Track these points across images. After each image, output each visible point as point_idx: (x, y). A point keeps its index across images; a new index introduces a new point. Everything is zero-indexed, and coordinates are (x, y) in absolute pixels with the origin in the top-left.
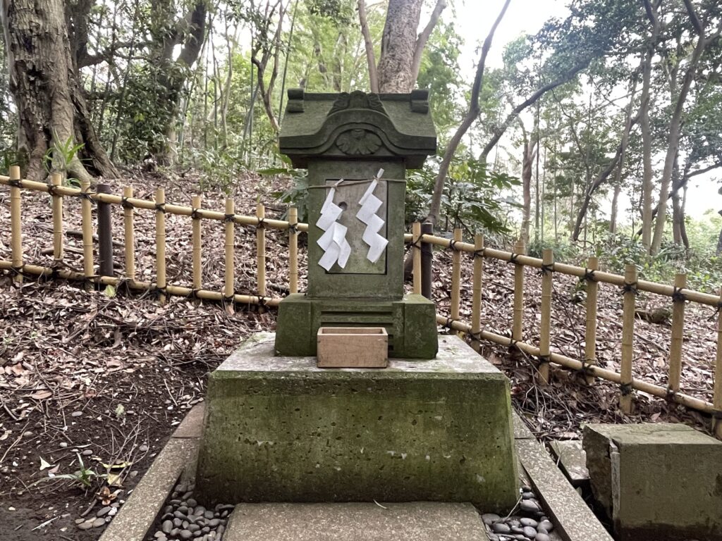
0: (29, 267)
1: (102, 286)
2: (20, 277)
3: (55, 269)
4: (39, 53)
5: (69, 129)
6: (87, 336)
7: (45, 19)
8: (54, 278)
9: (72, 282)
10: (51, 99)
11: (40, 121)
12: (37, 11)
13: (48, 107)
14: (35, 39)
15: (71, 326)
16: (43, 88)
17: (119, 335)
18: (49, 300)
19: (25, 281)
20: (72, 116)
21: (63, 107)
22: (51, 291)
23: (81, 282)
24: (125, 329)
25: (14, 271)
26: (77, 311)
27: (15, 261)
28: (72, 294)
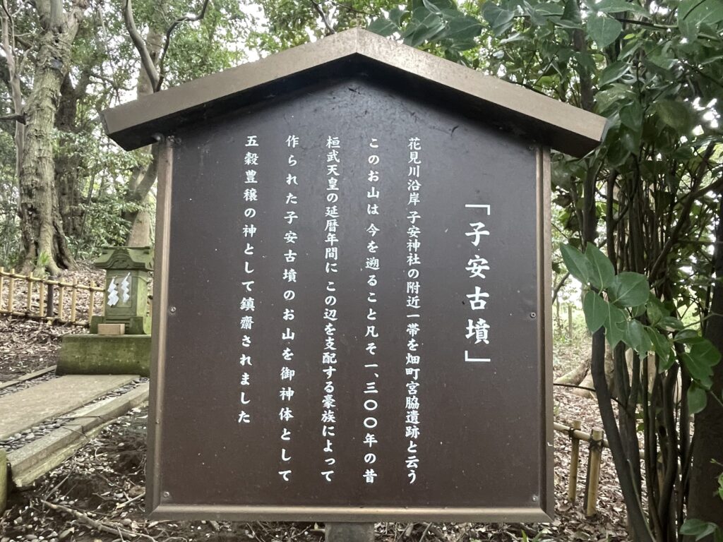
0: (15, 313)
1: (46, 321)
2: (11, 317)
3: (26, 313)
4: (35, 198)
5: (49, 242)
6: (36, 339)
7: (41, 178)
8: (26, 317)
9: (34, 319)
10: (41, 224)
11: (33, 238)
12: (37, 174)
13: (38, 230)
14: (34, 190)
15: (29, 335)
16: (36, 218)
17: (49, 339)
18: (22, 325)
19: (13, 318)
20: (52, 234)
21: (47, 230)
22: (23, 322)
23: (37, 319)
24: (52, 337)
25: (8, 314)
26: (33, 330)
27: (9, 310)
28: (32, 323)
